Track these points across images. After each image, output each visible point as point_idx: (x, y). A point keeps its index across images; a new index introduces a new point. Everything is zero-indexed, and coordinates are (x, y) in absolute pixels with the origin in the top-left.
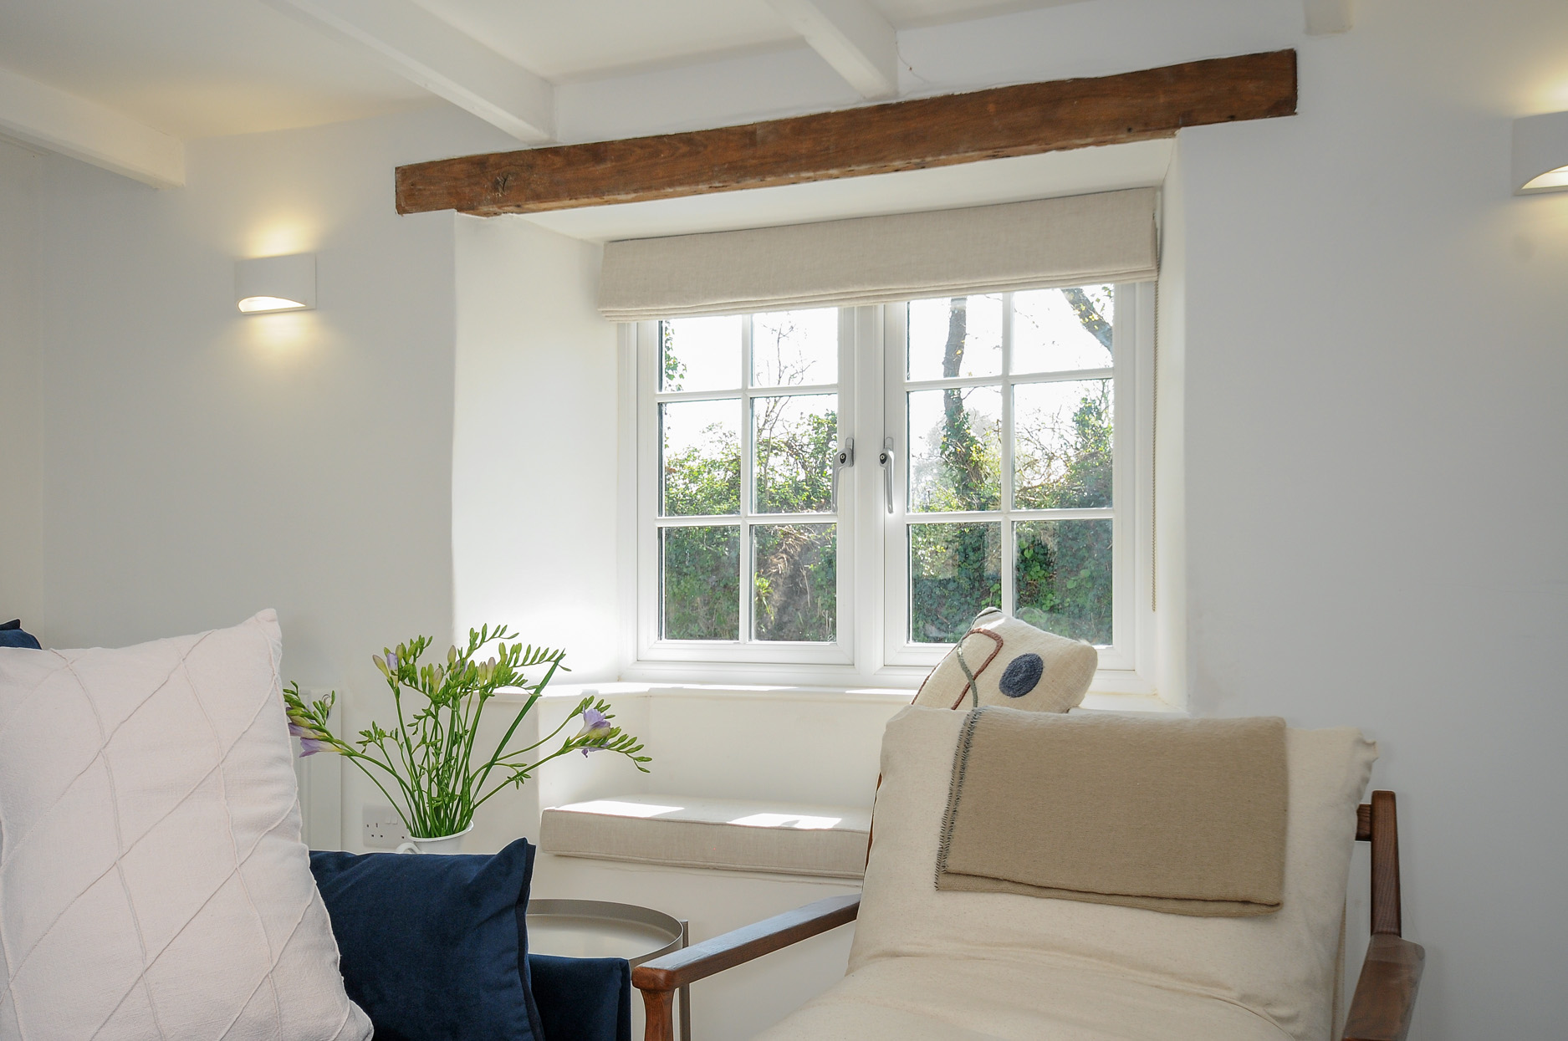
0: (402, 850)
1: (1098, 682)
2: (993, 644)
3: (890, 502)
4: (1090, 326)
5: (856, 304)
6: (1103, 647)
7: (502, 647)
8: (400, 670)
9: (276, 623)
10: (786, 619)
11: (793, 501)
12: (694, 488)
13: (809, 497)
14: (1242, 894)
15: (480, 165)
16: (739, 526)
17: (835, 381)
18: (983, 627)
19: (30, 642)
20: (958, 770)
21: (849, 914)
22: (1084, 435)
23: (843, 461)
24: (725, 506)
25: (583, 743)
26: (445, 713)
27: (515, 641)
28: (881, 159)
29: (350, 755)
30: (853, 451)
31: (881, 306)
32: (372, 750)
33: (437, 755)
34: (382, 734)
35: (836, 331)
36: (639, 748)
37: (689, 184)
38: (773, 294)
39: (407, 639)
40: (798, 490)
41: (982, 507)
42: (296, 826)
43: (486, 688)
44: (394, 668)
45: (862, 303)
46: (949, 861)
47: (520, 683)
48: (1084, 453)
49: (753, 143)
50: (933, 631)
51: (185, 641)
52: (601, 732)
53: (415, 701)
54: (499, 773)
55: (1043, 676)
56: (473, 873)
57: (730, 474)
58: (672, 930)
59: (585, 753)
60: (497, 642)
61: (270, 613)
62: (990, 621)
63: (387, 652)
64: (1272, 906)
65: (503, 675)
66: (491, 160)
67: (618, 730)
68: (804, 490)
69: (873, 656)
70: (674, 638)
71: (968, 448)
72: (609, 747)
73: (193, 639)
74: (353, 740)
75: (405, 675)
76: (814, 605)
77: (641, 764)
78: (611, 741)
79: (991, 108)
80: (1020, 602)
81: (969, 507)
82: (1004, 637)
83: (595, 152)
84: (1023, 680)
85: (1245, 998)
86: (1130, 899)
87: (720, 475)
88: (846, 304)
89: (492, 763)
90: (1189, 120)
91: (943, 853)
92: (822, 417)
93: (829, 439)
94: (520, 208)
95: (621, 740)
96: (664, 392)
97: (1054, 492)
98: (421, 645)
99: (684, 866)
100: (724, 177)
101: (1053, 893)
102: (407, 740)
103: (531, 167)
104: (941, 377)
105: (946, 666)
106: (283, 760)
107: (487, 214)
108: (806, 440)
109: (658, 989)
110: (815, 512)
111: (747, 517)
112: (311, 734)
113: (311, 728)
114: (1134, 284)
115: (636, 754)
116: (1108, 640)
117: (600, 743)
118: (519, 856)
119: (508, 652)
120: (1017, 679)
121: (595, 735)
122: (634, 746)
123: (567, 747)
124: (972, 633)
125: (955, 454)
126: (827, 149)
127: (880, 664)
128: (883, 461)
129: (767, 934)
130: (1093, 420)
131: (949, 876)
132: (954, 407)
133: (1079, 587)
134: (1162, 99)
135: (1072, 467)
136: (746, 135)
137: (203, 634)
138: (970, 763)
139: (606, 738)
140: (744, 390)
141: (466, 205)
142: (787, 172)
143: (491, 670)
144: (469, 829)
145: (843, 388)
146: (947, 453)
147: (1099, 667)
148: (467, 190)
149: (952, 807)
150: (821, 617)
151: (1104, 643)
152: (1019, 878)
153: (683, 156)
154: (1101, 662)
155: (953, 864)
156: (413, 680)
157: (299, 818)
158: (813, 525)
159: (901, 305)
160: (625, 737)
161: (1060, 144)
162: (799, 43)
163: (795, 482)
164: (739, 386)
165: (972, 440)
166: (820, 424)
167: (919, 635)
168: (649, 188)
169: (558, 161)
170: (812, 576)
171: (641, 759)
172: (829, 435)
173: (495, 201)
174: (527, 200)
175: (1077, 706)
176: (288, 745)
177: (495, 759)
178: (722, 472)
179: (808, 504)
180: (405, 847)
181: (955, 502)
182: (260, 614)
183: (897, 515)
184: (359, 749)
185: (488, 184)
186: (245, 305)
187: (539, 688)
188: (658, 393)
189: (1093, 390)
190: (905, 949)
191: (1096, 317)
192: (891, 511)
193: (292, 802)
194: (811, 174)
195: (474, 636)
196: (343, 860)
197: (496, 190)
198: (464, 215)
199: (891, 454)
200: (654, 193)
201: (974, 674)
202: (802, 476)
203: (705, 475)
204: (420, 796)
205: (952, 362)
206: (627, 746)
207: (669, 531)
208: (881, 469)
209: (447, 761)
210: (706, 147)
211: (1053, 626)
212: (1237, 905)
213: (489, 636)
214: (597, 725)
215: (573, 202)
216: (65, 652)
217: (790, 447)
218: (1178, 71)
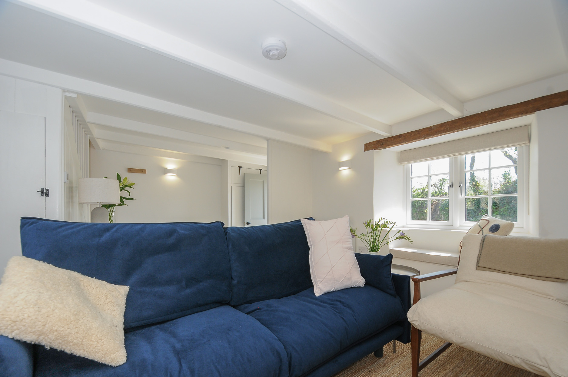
0: (368, 254)
1: (514, 230)
2: (487, 222)
3: (461, 194)
4: (506, 156)
5: (453, 157)
6: (515, 223)
7: (385, 221)
8: (367, 225)
9: (348, 217)
10: (433, 217)
11: (435, 195)
12: (414, 194)
13: (438, 194)
14: (557, 277)
15: (378, 141)
16: (427, 200)
17: (448, 171)
18: (484, 218)
19: (314, 220)
20: (481, 246)
21: (455, 272)
22: (505, 179)
23: (450, 187)
24: (420, 196)
25: (399, 238)
26: (375, 232)
27: (387, 220)
28: (460, 128)
29: (359, 238)
30: (452, 185)
31: (459, 157)
32: (362, 237)
33: (373, 239)
34: (364, 235)
35: (449, 162)
36: (410, 239)
37: (418, 139)
38: (435, 157)
39: (368, 220)
40: (436, 193)
41: (479, 195)
42: (352, 248)
43: (382, 228)
44: (367, 224)
45: (455, 157)
46: (479, 264)
47: (388, 227)
48: (505, 183)
49: (431, 130)
50: (471, 219)
51: (335, 220)
52: (403, 236)
53: (370, 230)
54: (384, 242)
55: (500, 228)
56: (382, 259)
57: (421, 191)
58: (417, 272)
59: (400, 240)
60: (384, 220)
61: (347, 216)
62: (486, 217)
63: (365, 222)
64: (566, 280)
65: (385, 226)
66: (380, 140)
67: (406, 236)
68: (437, 193)
69: (457, 224)
70: (414, 220)
71: (476, 183)
72: (404, 239)
73: (337, 219)
74: (359, 235)
75: (368, 225)
76: (440, 214)
77: (411, 242)
78: (405, 238)
79: (486, 115)
80: (493, 213)
81: (476, 195)
82: (490, 220)
83: (399, 136)
84: (495, 229)
85: (558, 299)
86: (526, 276)
87: (419, 191)
88: (451, 157)
89: (383, 241)
90: (538, 110)
91: (478, 263)
92: (441, 179)
93: (443, 183)
94: (385, 148)
95: (407, 238)
96: (412, 177)
97: (497, 191)
98: (371, 221)
99: (417, 261)
100: (425, 137)
101: (505, 273)
102: (369, 236)
103: (387, 140)
104: (469, 170)
105: (475, 226)
106: (350, 238)
107: (379, 150)
108: (438, 184)
109: (417, 282)
110: (440, 197)
111: (430, 198)
112: (353, 234)
113: (354, 234)
114: (523, 146)
115: (410, 240)
116: (516, 221)
117: (403, 238)
118: (390, 257)
119: (386, 222)
120: (493, 229)
121: (402, 237)
122: (409, 239)
123: (397, 238)
124: (482, 219)
125: (472, 184)
126: (448, 128)
127: (459, 225)
128: (460, 187)
129: (438, 274)
130: (507, 176)
131: (479, 267)
132: (472, 175)
133: (504, 210)
134: (531, 106)
135: (502, 186)
136: (430, 129)
137: (338, 219)
138: (484, 245)
139: (404, 237)
140: (429, 175)
141: (376, 148)
142: (438, 134)
143: (383, 225)
144: (379, 251)
145: (450, 173)
146: (471, 184)
147: (514, 227)
148: (376, 146)
149: (480, 254)
150: (441, 217)
151: (516, 222)
152: (497, 269)
153: (417, 134)
154: (515, 226)
155: (480, 265)
156: (369, 226)
157: (353, 247)
158: (440, 199)
159: (464, 156)
160: (408, 237)
161: (504, 119)
162: (442, 110)
163: (436, 192)
164: (428, 175)
165: (477, 181)
166: (441, 180)
167: (468, 220)
168: (410, 141)
169: (392, 139)
170: (439, 209)
171: (411, 241)
172: (443, 182)
173: (381, 147)
174: (387, 146)
175: (508, 235)
176: (351, 236)
177: (383, 240)
178: (420, 191)
179: (438, 195)
180: (368, 253)
181: (472, 194)
182: (346, 216)
183: (463, 196)
184: (360, 237)
185: (380, 145)
186: (340, 169)
187: (391, 228)
188: (411, 177)
189: (507, 170)
190: (469, 280)
191: (508, 154)
192: (461, 196)
193: (352, 245)
194: (444, 134)
195: (379, 219)
196: (359, 255)
197: (381, 145)
198: (375, 150)
199: (461, 185)
200: (411, 141)
201: (482, 228)
202: (437, 190)
203: (416, 191)
204: (371, 245)
205: (472, 166)
206: (408, 239)
207: (413, 201)
208: (459, 188)
209: (375, 240)
210: (421, 132)
211: (502, 218)
212: (556, 279)
213: (382, 219)
214: (402, 235)
215: (395, 145)
216: (319, 221)
217: (434, 185)
218: (535, 100)
